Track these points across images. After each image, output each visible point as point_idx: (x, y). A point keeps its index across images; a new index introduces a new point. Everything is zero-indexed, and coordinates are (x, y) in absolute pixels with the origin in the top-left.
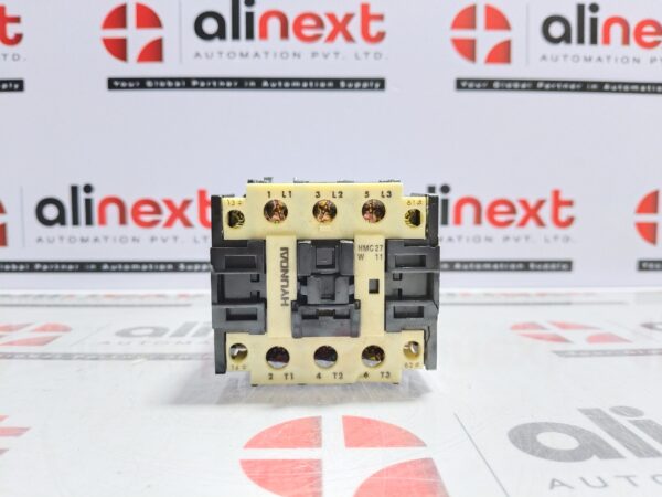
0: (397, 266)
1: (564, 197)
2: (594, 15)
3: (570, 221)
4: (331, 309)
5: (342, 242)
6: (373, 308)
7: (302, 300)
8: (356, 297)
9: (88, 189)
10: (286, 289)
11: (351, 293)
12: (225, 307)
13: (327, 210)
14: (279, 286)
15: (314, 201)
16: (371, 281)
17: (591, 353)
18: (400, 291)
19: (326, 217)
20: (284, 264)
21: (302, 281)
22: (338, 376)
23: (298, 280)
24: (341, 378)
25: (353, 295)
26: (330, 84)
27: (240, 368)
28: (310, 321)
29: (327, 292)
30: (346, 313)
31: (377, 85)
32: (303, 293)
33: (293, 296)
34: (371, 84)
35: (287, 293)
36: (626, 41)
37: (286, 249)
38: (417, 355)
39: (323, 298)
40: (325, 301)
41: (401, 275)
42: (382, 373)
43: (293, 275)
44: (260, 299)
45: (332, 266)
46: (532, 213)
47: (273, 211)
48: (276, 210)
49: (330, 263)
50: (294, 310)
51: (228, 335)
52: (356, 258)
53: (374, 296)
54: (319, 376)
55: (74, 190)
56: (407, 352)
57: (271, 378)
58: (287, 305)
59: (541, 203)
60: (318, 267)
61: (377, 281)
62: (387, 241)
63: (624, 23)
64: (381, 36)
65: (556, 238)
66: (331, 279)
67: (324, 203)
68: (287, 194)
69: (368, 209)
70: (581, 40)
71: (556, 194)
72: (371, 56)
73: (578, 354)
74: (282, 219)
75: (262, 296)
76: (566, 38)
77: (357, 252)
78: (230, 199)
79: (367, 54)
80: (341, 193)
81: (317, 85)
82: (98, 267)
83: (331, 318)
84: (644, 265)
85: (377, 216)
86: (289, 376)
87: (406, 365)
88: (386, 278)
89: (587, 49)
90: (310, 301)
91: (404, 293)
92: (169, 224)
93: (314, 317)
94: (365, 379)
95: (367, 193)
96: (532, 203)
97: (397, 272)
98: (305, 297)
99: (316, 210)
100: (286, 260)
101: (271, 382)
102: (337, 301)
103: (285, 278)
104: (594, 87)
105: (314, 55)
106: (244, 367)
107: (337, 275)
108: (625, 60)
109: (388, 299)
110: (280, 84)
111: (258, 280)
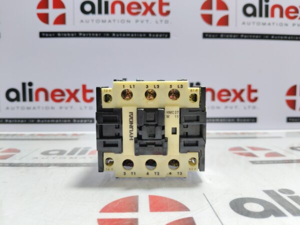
0: (186, 121)
1: (253, 88)
2: (267, 4)
3: (256, 99)
4: (154, 142)
5: (159, 109)
6: (174, 141)
7: (139, 137)
8: (166, 136)
9: (30, 84)
10: (132, 132)
11: (163, 134)
12: (103, 140)
13: (152, 94)
14: (128, 131)
15: (146, 90)
16: (173, 128)
17: (268, 162)
18: (187, 133)
19: (151, 97)
20: (131, 120)
21: (140, 128)
22: (157, 174)
23: (138, 128)
24: (158, 174)
25: (164, 135)
26: (144, 35)
27: (110, 169)
28: (143, 148)
29: (151, 133)
30: (161, 143)
31: (166, 36)
32: (140, 134)
33: (135, 135)
34: (164, 35)
35: (132, 134)
36: (281, 16)
37: (132, 113)
38: (195, 164)
39: (149, 137)
40: (151, 138)
41: (187, 125)
42: (178, 173)
43: (135, 125)
44: (120, 137)
45: (154, 121)
46: (238, 95)
47: (126, 94)
48: (128, 94)
49: (153, 119)
50: (136, 142)
51: (104, 154)
52: (166, 117)
53: (174, 135)
54: (148, 174)
55: (24, 85)
56: (190, 163)
57: (125, 174)
58: (132, 140)
59: (242, 91)
60: (147, 121)
61: (176, 128)
62: (180, 109)
63: (281, 8)
64: (168, 13)
65: (249, 107)
66: (154, 127)
67: (150, 91)
68: (132, 86)
69: (171, 94)
70: (261, 15)
71: (249, 86)
72: (163, 22)
73: (262, 162)
74: (130, 98)
75: (120, 135)
76: (254, 14)
77: (166, 114)
78: (105, 89)
79: (161, 21)
80: (158, 86)
81: (138, 35)
82: (35, 121)
83: (153, 146)
84: (290, 120)
85: (176, 97)
86: (133, 174)
87: (190, 169)
88: (180, 127)
89: (263, 19)
90: (143, 138)
91: (189, 134)
92: (69, 100)
93: (145, 145)
94: (170, 175)
95: (171, 86)
96: (238, 91)
97: (185, 124)
98: (141, 136)
99: (147, 94)
100: (132, 118)
101: (125, 176)
102: (156, 138)
103: (131, 127)
104: (267, 37)
105: (137, 21)
106: (112, 169)
107: (156, 125)
108: (281, 25)
109: (181, 137)
110: (121, 35)
111: (119, 128)
